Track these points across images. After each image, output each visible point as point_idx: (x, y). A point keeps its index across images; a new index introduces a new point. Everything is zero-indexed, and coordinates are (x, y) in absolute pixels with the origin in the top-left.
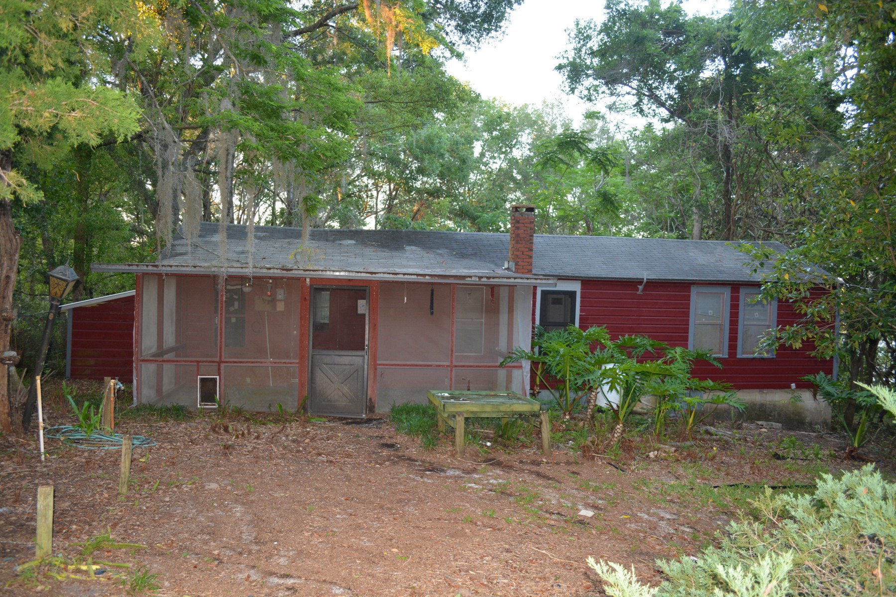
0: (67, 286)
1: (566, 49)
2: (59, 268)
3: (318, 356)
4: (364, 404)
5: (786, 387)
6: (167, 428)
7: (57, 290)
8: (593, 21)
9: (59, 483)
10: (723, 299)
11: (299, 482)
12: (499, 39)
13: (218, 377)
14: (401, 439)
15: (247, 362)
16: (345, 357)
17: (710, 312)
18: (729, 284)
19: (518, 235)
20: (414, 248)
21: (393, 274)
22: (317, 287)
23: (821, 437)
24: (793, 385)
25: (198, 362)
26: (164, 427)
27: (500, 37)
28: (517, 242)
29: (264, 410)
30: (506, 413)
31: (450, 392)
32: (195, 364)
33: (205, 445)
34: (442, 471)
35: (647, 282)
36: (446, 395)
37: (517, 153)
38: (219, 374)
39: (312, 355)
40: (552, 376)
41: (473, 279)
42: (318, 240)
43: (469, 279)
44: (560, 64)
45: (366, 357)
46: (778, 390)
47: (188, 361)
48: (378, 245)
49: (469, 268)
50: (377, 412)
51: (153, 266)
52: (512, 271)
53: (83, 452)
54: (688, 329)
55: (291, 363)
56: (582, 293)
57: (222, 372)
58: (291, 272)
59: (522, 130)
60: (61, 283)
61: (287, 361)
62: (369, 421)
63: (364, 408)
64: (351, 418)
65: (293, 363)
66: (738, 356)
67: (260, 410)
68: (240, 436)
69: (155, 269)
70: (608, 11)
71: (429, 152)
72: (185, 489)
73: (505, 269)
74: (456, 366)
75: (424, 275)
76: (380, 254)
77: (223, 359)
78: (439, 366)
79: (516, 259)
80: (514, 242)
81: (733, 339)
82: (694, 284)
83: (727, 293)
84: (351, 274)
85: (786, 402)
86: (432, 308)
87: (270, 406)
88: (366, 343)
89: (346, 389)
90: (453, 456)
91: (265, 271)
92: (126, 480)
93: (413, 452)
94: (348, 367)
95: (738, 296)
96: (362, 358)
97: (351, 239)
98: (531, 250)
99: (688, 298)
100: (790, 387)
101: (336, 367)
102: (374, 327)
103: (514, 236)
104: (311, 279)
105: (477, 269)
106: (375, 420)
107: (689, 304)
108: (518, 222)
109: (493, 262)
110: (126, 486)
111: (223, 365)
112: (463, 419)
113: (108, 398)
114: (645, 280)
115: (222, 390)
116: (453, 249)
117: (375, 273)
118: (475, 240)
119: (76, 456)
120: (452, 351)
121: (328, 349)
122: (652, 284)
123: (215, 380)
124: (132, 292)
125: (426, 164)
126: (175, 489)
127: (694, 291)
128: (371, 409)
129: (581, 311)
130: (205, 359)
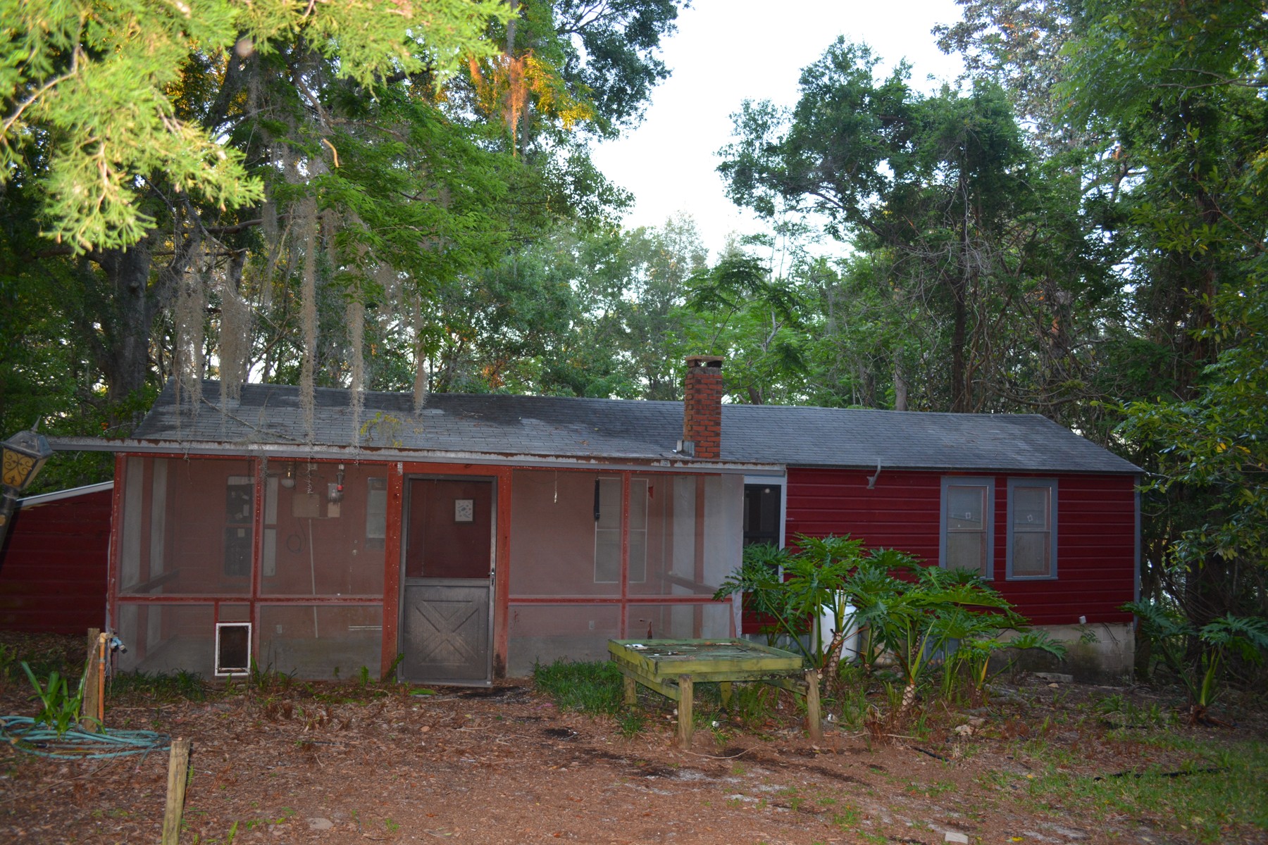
0: (33, 466)
1: (732, 140)
2: (20, 434)
3: (414, 589)
4: (489, 663)
5: (1071, 620)
6: (181, 715)
7: (15, 473)
8: (772, 103)
9: (37, 833)
10: (985, 497)
11: (458, 806)
12: (633, 126)
13: (249, 625)
14: (572, 720)
15: (299, 599)
16: (457, 590)
17: (968, 515)
18: (991, 474)
19: (699, 402)
20: (534, 421)
21: (540, 456)
22: (414, 476)
23: (1132, 692)
24: (1083, 619)
25: (217, 600)
26: (175, 712)
27: (636, 123)
28: (698, 412)
29: (325, 678)
30: (751, 673)
31: (644, 641)
32: (213, 603)
33: (262, 743)
34: (671, 773)
35: (882, 472)
36: (640, 646)
37: (631, 296)
38: (252, 621)
39: (406, 587)
40: (761, 614)
41: (663, 464)
42: (387, 408)
43: (656, 464)
44: (725, 163)
45: (492, 588)
46: (1062, 627)
47: (199, 599)
48: (479, 417)
49: (625, 451)
50: (507, 676)
51: (150, 441)
52: (690, 455)
53: (58, 765)
54: (938, 539)
55: (370, 600)
56: (789, 488)
57: (257, 616)
58: (379, 452)
59: (635, 264)
60: (23, 461)
61: (364, 596)
62: (499, 691)
63: (489, 668)
64: (469, 688)
65: (375, 600)
66: (1007, 579)
67: (319, 679)
68: (317, 725)
69: (152, 445)
70: (805, 86)
71: (515, 287)
72: (276, 833)
73: (678, 453)
74: (631, 601)
75: (588, 458)
76: (485, 429)
77: (259, 595)
78: (605, 601)
79: (695, 437)
80: (692, 412)
81: (1000, 553)
82: (944, 473)
83: (989, 487)
84: (474, 456)
85: (1075, 643)
86: (597, 509)
87: (337, 670)
88: (493, 566)
89: (459, 641)
90: (675, 745)
91: (335, 450)
92: (177, 823)
93: (603, 741)
94: (462, 605)
95: (1005, 491)
96: (485, 590)
97: (436, 408)
98: (718, 424)
99: (937, 494)
100: (1078, 621)
101: (444, 605)
102: (504, 540)
103: (692, 402)
104: (405, 463)
105: (635, 452)
106: (509, 689)
107: (938, 504)
108: (699, 382)
109: (656, 442)
110: (175, 834)
111: (258, 605)
112: (691, 685)
113: (95, 667)
114: (879, 468)
115: (257, 646)
116: (594, 424)
117: (512, 455)
118: (622, 411)
119: (46, 774)
120: (624, 577)
121: (429, 575)
122: (889, 475)
123: (245, 629)
124: (109, 485)
125: (513, 306)
126: (258, 834)
127: (945, 484)
128: (499, 671)
129: (788, 514)
130: (228, 596)
